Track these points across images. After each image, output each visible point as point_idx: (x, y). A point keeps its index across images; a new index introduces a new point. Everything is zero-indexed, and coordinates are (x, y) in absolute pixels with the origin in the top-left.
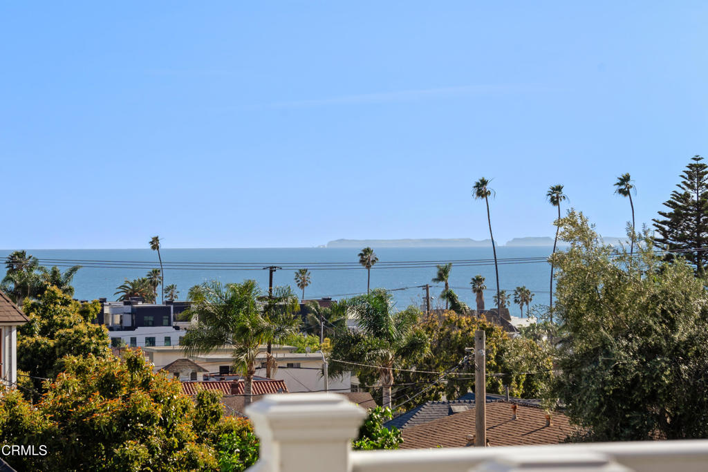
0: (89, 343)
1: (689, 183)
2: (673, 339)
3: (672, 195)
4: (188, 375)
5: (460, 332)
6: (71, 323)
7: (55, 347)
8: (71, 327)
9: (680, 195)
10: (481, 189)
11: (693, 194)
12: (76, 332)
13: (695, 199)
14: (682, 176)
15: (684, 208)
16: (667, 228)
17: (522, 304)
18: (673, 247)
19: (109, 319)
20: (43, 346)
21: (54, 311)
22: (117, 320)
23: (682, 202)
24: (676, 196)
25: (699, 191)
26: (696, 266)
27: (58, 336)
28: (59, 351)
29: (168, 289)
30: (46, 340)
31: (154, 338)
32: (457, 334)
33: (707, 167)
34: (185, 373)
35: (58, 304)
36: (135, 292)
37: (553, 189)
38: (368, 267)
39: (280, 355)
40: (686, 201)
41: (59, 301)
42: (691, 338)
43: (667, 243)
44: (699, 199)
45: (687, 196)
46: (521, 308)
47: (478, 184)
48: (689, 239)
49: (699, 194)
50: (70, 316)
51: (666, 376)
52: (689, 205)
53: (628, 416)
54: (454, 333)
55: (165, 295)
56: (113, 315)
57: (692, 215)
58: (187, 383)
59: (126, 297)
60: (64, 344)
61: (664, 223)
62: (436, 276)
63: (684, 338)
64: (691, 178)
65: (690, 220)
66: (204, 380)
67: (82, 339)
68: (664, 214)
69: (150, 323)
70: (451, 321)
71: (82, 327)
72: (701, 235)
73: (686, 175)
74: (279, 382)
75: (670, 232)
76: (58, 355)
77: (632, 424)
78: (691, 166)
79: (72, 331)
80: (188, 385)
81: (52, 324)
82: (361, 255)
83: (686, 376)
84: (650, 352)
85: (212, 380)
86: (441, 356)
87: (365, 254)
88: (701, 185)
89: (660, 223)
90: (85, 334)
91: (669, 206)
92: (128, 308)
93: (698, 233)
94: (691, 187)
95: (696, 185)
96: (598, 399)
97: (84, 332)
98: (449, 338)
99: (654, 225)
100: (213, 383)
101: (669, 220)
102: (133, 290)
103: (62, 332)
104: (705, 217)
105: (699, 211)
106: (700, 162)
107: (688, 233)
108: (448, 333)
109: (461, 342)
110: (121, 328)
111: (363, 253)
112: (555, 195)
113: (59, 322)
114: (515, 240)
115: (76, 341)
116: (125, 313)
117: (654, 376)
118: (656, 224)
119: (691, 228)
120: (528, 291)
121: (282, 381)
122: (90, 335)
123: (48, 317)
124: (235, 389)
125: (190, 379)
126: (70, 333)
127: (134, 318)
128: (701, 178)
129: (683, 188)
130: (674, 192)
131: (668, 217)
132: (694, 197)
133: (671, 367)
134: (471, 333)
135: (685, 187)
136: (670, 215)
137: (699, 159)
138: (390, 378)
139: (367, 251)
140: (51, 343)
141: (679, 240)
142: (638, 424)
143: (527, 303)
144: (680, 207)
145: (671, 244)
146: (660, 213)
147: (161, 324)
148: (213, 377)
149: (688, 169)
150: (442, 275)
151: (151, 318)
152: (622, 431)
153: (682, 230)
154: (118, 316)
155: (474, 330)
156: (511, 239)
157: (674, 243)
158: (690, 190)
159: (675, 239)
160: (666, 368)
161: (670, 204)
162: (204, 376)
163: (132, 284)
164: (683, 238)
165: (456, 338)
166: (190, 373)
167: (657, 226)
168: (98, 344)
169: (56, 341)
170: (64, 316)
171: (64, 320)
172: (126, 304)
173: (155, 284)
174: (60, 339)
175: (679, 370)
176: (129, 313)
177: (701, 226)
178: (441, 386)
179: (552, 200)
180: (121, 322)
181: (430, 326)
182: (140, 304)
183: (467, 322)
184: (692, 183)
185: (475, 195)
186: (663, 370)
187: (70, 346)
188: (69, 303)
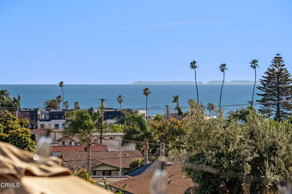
0: (22, 136)
1: (275, 64)
2: (228, 151)
3: (268, 69)
4: (68, 143)
5: (177, 127)
6: (15, 128)
7: (8, 138)
8: (15, 130)
9: (271, 69)
10: (193, 65)
11: (276, 69)
12: (17, 131)
13: (277, 71)
14: (272, 62)
15: (272, 75)
16: (265, 83)
17: (211, 110)
18: (268, 91)
19: (40, 116)
20: (4, 137)
21: (9, 123)
22: (43, 117)
23: (272, 72)
24: (269, 70)
25: (279, 68)
26: (277, 98)
27: (10, 133)
28: (10, 139)
29: (65, 103)
30: (5, 135)
31: (58, 124)
32: (176, 128)
33: (282, 58)
34: (67, 142)
35: (11, 120)
36: (51, 105)
37: (222, 65)
38: (147, 96)
39: (107, 134)
40: (274, 72)
41: (11, 119)
42: (235, 150)
43: (265, 89)
44: (279, 71)
45: (274, 70)
46: (210, 112)
47: (192, 63)
48: (274, 87)
49: (279, 69)
50: (15, 125)
51: (225, 165)
52: (274, 73)
53: (211, 180)
54: (175, 127)
55: (64, 105)
56: (41, 115)
57: (276, 78)
58: (68, 146)
59: (47, 107)
60: (12, 136)
61: (264, 81)
62: (173, 100)
63: (232, 151)
64: (275, 62)
65: (275, 80)
66: (75, 145)
67: (19, 134)
68: (264, 77)
69: (57, 118)
70: (174, 122)
71: (19, 130)
72: (279, 86)
73: (273, 61)
74: (105, 146)
75: (266, 84)
76: (9, 140)
77: (213, 183)
78: (275, 58)
79: (15, 131)
80: (68, 147)
81: (8, 128)
82: (144, 90)
83: (233, 165)
84: (219, 156)
85: (78, 144)
86: (169, 136)
87: (146, 90)
88: (280, 65)
89: (263, 81)
90: (20, 132)
91: (266, 74)
92: (48, 112)
93: (278, 85)
94: (276, 66)
95: (277, 65)
96: (200, 174)
97: (20, 131)
98: (173, 129)
99: (260, 81)
100: (78, 146)
101: (266, 79)
102: (50, 104)
103: (11, 131)
104: (281, 79)
105: (279, 76)
106: (279, 56)
107: (274, 85)
108: (172, 127)
109: (178, 131)
110: (45, 120)
111: (145, 90)
112: (223, 68)
113: (11, 127)
114: (211, 82)
115: (17, 135)
116: (46, 114)
117: (221, 165)
118: (261, 81)
119: (275, 83)
120: (213, 105)
121: (106, 146)
122: (22, 133)
123: (6, 125)
124: (86, 149)
125: (69, 144)
126: (15, 132)
127: (50, 116)
128: (279, 63)
129: (272, 67)
130: (268, 68)
131: (266, 78)
132: (277, 70)
133: (227, 161)
134: (182, 127)
135: (273, 66)
136: (267, 78)
137: (279, 55)
138: (147, 146)
139: (147, 89)
140: (7, 136)
141: (270, 88)
142: (214, 183)
143: (213, 110)
144: (271, 74)
145: (267, 89)
146: (263, 77)
147: (61, 119)
148: (79, 143)
149: (274, 59)
150: (176, 99)
151: (57, 116)
152: (209, 186)
153: (272, 84)
154: (44, 115)
155: (183, 126)
156: (209, 82)
157: (268, 89)
158: (275, 68)
159: (269, 87)
160: (225, 162)
161: (267, 73)
162: (75, 143)
163: (50, 101)
164: (272, 87)
165: (176, 129)
166: (69, 142)
167: (261, 82)
168: (26, 137)
169: (9, 135)
170: (13, 125)
171: (12, 127)
172: (47, 110)
173: (59, 102)
174: (11, 134)
175: (230, 163)
176: (48, 114)
177: (279, 82)
178: (170, 148)
179: (221, 70)
180: (45, 118)
181: (165, 124)
182: (53, 110)
183: (180, 123)
184: (276, 64)
185: (191, 68)
186: (224, 163)
187: (14, 137)
188: (15, 120)
